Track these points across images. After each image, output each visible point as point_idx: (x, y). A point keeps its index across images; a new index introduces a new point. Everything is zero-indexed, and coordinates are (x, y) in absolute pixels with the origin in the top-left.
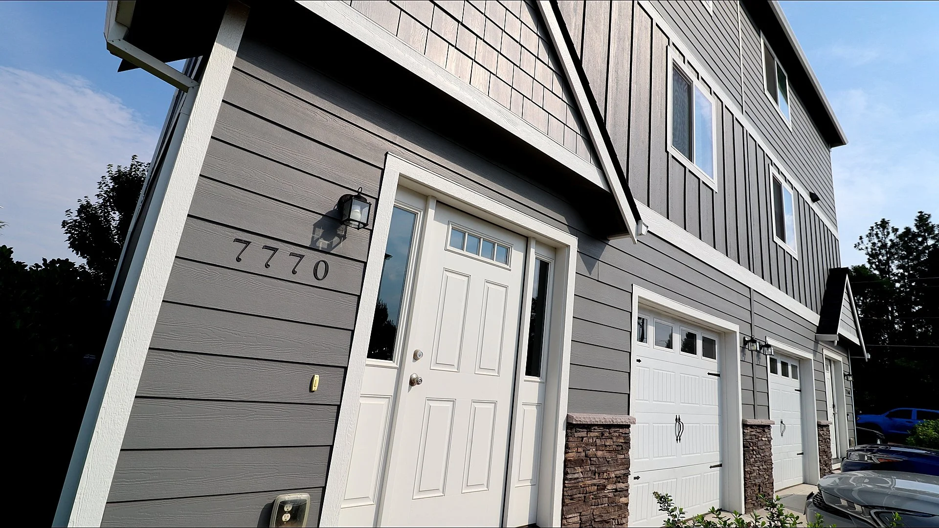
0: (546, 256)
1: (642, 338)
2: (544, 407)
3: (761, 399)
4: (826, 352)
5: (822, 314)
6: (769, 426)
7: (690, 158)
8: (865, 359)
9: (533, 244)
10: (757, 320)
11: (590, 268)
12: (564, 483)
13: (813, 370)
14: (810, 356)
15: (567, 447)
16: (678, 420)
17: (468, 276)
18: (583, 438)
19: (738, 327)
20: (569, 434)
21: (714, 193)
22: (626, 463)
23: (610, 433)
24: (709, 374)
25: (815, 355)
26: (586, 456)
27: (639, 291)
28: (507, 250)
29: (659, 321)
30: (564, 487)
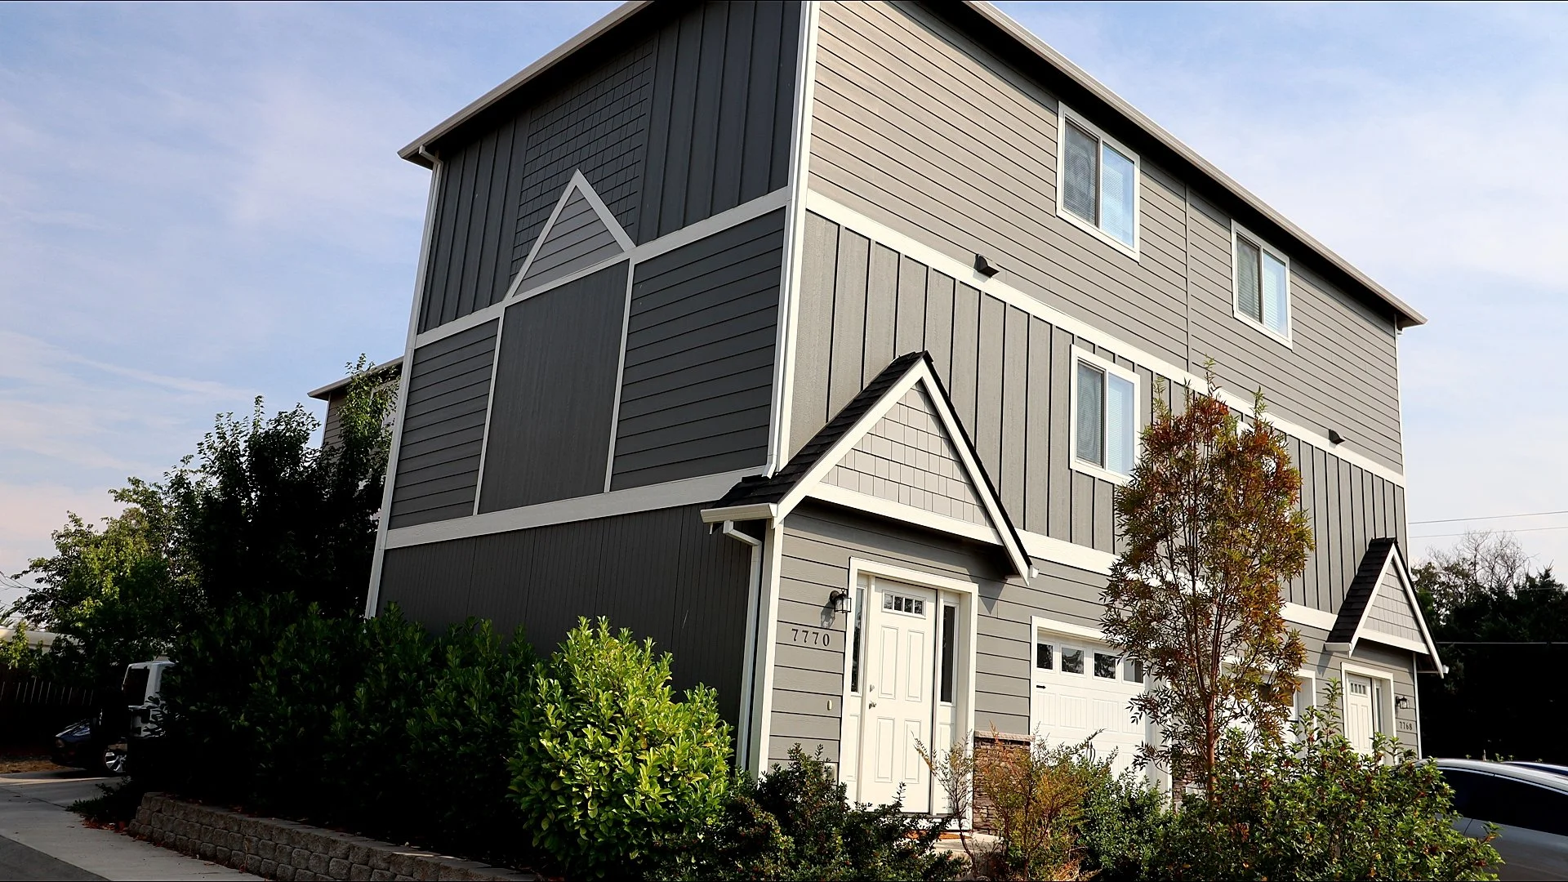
0: (952, 604)
1: (1044, 665)
2: (956, 727)
4: (1346, 667)
5: (1340, 615)
7: (1102, 465)
8: (1439, 675)
9: (941, 595)
11: (990, 608)
12: (974, 782)
13: (1315, 693)
14: (1310, 674)
15: (975, 756)
16: (1089, 746)
17: (896, 629)
18: (987, 749)
20: (977, 747)
23: (1011, 749)
25: (1321, 672)
27: (1038, 622)
28: (922, 603)
29: (1065, 646)
30: (974, 785)
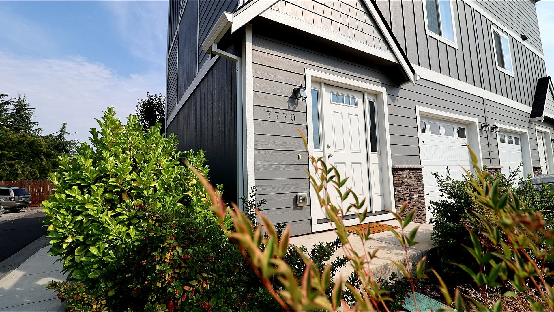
0: (372, 99)
1: (424, 131)
2: (381, 164)
3: (494, 155)
4: (537, 128)
5: (533, 107)
6: (500, 169)
7: (440, 34)
9: (366, 94)
10: (488, 115)
11: (394, 101)
12: (395, 193)
13: (529, 139)
14: (526, 131)
15: (394, 179)
16: (447, 168)
17: (341, 113)
18: (400, 175)
19: (477, 119)
20: (394, 174)
21: (456, 50)
22: (422, 186)
23: (412, 173)
24: (462, 145)
25: (529, 130)
26: (403, 182)
27: (419, 108)
28: (355, 99)
29: (431, 122)
30: (395, 194)
